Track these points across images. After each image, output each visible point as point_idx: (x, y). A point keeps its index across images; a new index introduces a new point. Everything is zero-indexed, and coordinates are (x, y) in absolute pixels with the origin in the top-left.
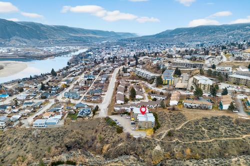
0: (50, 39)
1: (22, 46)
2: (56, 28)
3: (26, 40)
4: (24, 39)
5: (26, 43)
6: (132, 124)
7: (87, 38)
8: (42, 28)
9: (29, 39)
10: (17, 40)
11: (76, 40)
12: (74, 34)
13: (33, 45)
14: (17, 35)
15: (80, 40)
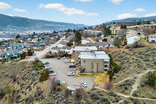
0: (32, 27)
1: (14, 31)
2: (37, 21)
3: (17, 27)
4: (15, 27)
5: (16, 29)
6: (71, 67)
7: (56, 26)
8: (28, 20)
9: (18, 27)
10: (10, 27)
11: (49, 28)
12: (48, 24)
13: (21, 30)
14: (11, 24)
15: (51, 28)
